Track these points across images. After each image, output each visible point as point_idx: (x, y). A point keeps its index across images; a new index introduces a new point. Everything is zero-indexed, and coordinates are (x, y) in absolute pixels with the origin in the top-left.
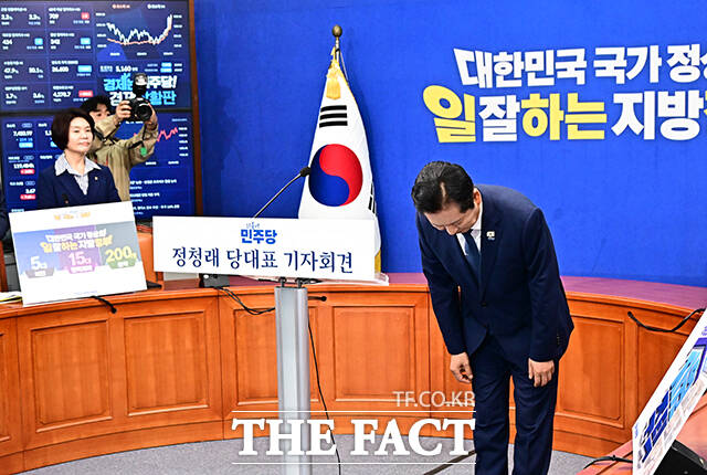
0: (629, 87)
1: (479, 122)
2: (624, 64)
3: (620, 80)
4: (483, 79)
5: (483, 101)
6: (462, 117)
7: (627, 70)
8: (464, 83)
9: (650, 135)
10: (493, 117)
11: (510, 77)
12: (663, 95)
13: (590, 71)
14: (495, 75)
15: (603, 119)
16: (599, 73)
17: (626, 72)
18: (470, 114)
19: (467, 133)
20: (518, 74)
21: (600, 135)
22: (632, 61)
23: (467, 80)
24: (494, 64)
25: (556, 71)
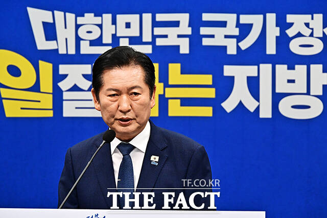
0: (242, 58)
1: (57, 95)
2: (236, 32)
3: (232, 50)
4: (64, 43)
5: (63, 69)
6: (36, 88)
7: (240, 38)
8: (39, 47)
9: (266, 112)
10: (75, 88)
11: (98, 42)
12: (281, 69)
13: (195, 39)
14: (78, 40)
15: (211, 93)
16: (206, 42)
17: (238, 42)
18: (47, 84)
19: (43, 106)
20: (107, 39)
21: (207, 112)
22: (245, 30)
23: (42, 43)
24: (78, 26)
25: (154, 37)
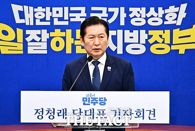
1: (25, 44)
2: (107, 15)
4: (28, 20)
5: (28, 32)
6: (15, 41)
7: (108, 18)
8: (17, 22)
9: (120, 52)
10: (33, 41)
11: (44, 20)
12: (127, 32)
14: (35, 19)
17: (107, 20)
18: (20, 39)
19: (18, 49)
20: (48, 18)
22: (111, 14)
23: (18, 20)
24: (34, 13)
25: (69, 18)
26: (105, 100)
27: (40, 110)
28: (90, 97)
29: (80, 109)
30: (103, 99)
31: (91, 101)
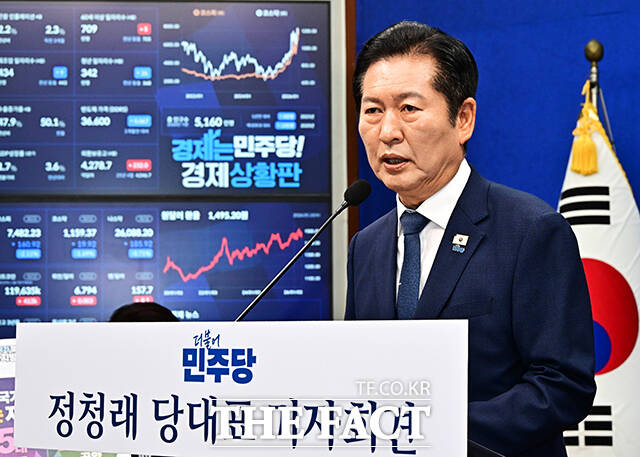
26: (252, 360)
27: (64, 397)
28: (204, 346)
29: (176, 398)
30: (245, 357)
31: (206, 365)
